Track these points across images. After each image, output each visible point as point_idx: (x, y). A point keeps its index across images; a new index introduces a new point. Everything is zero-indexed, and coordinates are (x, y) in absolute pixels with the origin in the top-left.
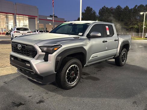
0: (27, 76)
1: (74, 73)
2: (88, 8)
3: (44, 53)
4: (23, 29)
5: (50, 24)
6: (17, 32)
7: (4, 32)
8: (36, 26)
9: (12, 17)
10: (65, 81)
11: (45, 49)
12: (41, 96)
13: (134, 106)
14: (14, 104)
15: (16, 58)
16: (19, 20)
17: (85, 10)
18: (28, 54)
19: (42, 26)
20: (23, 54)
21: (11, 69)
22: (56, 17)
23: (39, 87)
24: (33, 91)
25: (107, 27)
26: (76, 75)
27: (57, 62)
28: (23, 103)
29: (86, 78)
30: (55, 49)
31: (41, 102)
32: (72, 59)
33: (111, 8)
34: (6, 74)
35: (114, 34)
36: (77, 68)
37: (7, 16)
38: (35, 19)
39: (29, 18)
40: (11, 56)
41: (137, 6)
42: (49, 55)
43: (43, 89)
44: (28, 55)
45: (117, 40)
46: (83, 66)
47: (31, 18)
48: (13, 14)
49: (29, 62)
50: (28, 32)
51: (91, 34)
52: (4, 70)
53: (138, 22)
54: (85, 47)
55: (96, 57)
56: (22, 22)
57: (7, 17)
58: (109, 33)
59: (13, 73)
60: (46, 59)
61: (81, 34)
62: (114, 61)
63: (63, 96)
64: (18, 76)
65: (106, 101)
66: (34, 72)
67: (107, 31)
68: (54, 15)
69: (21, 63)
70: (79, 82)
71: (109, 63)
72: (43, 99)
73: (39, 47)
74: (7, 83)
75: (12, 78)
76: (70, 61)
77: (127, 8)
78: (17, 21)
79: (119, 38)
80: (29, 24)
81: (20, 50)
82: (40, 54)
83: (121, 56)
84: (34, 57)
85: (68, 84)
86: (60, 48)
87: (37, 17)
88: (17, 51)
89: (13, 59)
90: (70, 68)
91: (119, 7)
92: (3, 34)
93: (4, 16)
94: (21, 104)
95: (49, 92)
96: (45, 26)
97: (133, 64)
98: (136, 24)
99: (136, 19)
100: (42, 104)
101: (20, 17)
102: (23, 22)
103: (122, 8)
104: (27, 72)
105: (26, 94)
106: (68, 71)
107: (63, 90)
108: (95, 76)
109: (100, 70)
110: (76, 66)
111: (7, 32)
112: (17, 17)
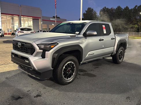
0: (26, 72)
1: (70, 70)
2: (89, 9)
3: (42, 51)
4: (26, 30)
5: (53, 25)
6: (21, 32)
7: (10, 32)
8: (40, 27)
9: (17, 18)
10: (62, 77)
11: (43, 46)
12: (39, 91)
13: (127, 101)
14: (13, 97)
15: (16, 55)
16: (24, 21)
17: (86, 11)
18: (27, 51)
19: (45, 27)
20: (23, 52)
21: (13, 66)
22: (59, 18)
23: (38, 82)
24: (32, 86)
25: (104, 26)
26: (73, 71)
27: (53, 59)
28: (22, 97)
29: (83, 75)
30: (52, 47)
31: (38, 96)
32: (68, 56)
33: (112, 8)
34: (8, 71)
35: (110, 33)
36: (73, 65)
37: (12, 17)
38: (39, 20)
39: (33, 19)
40: (13, 54)
41: (137, 6)
42: (46, 52)
43: (42, 84)
44: (27, 53)
45: (114, 39)
46: (79, 63)
47: (35, 19)
48: (18, 15)
49: (27, 59)
50: (31, 32)
51: (87, 33)
52: (7, 67)
53: (137, 21)
54: (81, 45)
55: (92, 54)
56: (26, 22)
57: (13, 19)
58: (105, 31)
59: (15, 69)
60: (43, 56)
61: (78, 33)
62: (112, 59)
63: (60, 91)
64: (19, 72)
65: (100, 96)
66: (32, 68)
67: (104, 30)
68: (57, 16)
69: (21, 59)
70: (75, 78)
71: (106, 61)
72: (40, 93)
73: (37, 45)
74: (8, 79)
75: (14, 74)
76: (66, 58)
77: (127, 8)
78: (22, 22)
79: (116, 37)
80: (33, 25)
81: (20, 48)
82: (38, 51)
83: (118, 54)
84: (32, 54)
85: (64, 80)
86: (56, 45)
87: (40, 18)
88: (17, 49)
89: (14, 56)
90: (66, 64)
91: (119, 8)
92: (9, 34)
93: (10, 18)
94: (19, 98)
95: (47, 87)
96: (48, 26)
97: (130, 62)
98: (136, 23)
99: (136, 19)
100: (39, 97)
101: (25, 19)
102: (28, 23)
103: (122, 9)
104: (26, 68)
105: (25, 88)
106: (64, 68)
107: (60, 85)
108: (92, 72)
109: (98, 67)
110: (72, 63)
111: (13, 32)
112: (22, 19)
